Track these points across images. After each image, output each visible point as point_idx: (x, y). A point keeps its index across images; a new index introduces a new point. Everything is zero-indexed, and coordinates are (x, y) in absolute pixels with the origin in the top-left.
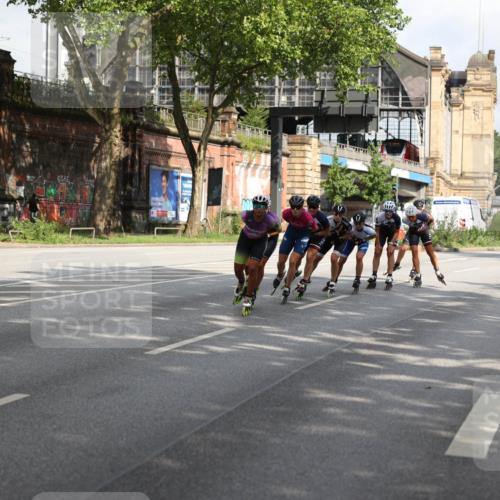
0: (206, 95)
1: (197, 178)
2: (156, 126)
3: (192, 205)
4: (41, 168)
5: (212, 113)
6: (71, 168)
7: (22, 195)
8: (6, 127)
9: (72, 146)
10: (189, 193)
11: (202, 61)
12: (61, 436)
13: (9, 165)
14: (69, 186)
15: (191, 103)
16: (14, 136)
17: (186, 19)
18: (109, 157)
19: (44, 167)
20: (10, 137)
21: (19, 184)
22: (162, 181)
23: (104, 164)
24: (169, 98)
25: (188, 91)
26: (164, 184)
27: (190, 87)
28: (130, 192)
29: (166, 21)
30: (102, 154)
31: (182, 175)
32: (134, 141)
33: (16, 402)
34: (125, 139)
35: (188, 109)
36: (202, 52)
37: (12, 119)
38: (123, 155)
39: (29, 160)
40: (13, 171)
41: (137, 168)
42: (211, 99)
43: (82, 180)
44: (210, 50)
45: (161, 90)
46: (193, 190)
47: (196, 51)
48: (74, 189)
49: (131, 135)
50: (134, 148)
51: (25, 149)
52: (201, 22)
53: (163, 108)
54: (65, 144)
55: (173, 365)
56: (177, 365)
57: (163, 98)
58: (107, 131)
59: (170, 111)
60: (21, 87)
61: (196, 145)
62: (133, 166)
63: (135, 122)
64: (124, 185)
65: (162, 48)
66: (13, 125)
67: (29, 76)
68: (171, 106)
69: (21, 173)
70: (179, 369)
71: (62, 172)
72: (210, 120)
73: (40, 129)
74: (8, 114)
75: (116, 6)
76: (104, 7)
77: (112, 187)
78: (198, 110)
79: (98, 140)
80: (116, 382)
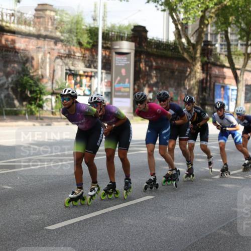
0: (244, 47)
1: (239, 90)
2: (218, 63)
3: (236, 103)
4: (161, 84)
5: (247, 56)
6: (176, 84)
7: (151, 97)
8: (143, 63)
9: (176, 73)
10: (235, 97)
11: (242, 29)
12: (171, 218)
13: (145, 82)
14: (174, 93)
15: (236, 51)
16: (147, 68)
17: (234, 8)
18: (194, 78)
19: (162, 84)
20: (146, 69)
21: (150, 92)
22: (221, 91)
23: (192, 82)
24: (225, 48)
25: (235, 45)
26: (222, 92)
27: (236, 43)
28: (205, 96)
29: (224, 10)
30: (191, 77)
31: (231, 87)
32: (207, 70)
33: (148, 200)
34: (203, 69)
35: (234, 54)
36: (242, 25)
37: (147, 60)
38: (201, 78)
39: (154, 80)
40: (147, 85)
41: (208, 84)
42: (246, 49)
43: (181, 90)
44: (246, 24)
45: (221, 45)
46: (237, 95)
47: (239, 25)
48: (177, 94)
49: (205, 67)
50: (207, 74)
51: (153, 74)
52: (242, 10)
53: (222, 54)
54: (173, 72)
55: (226, 184)
56: (229, 184)
57: (222, 49)
58: (194, 66)
59: (226, 55)
60: (151, 44)
61: (238, 72)
62: (206, 83)
63: (208, 61)
64: (202, 93)
65: (222, 24)
66: (147, 63)
67: (155, 39)
68: (226, 53)
69: (151, 87)
70: (230, 186)
71: (171, 86)
72: (246, 60)
73: (160, 65)
74: (145, 57)
75: (199, 3)
76: (193, 3)
77: (196, 94)
78: (240, 55)
79: (189, 70)
80: (198, 191)
